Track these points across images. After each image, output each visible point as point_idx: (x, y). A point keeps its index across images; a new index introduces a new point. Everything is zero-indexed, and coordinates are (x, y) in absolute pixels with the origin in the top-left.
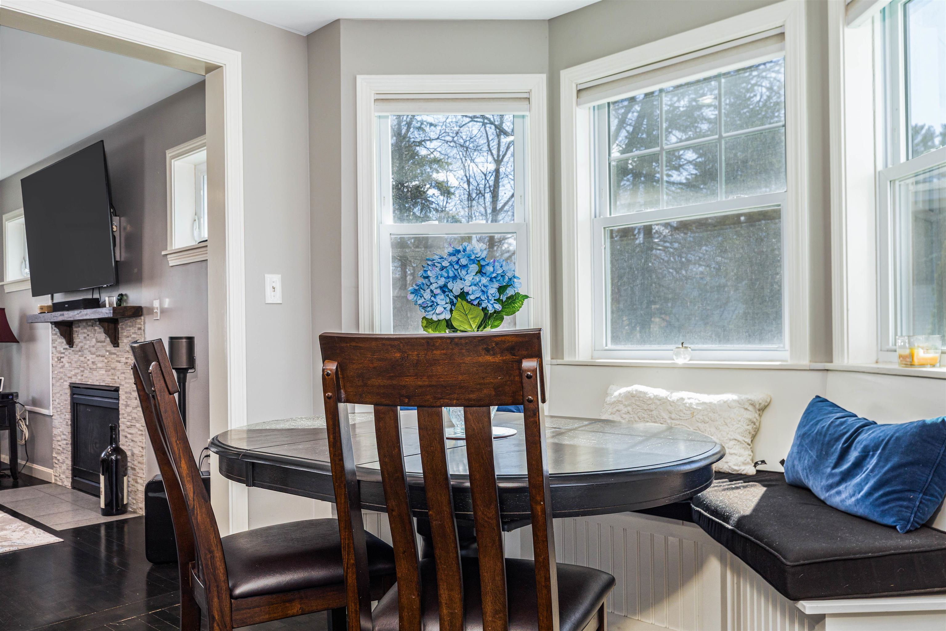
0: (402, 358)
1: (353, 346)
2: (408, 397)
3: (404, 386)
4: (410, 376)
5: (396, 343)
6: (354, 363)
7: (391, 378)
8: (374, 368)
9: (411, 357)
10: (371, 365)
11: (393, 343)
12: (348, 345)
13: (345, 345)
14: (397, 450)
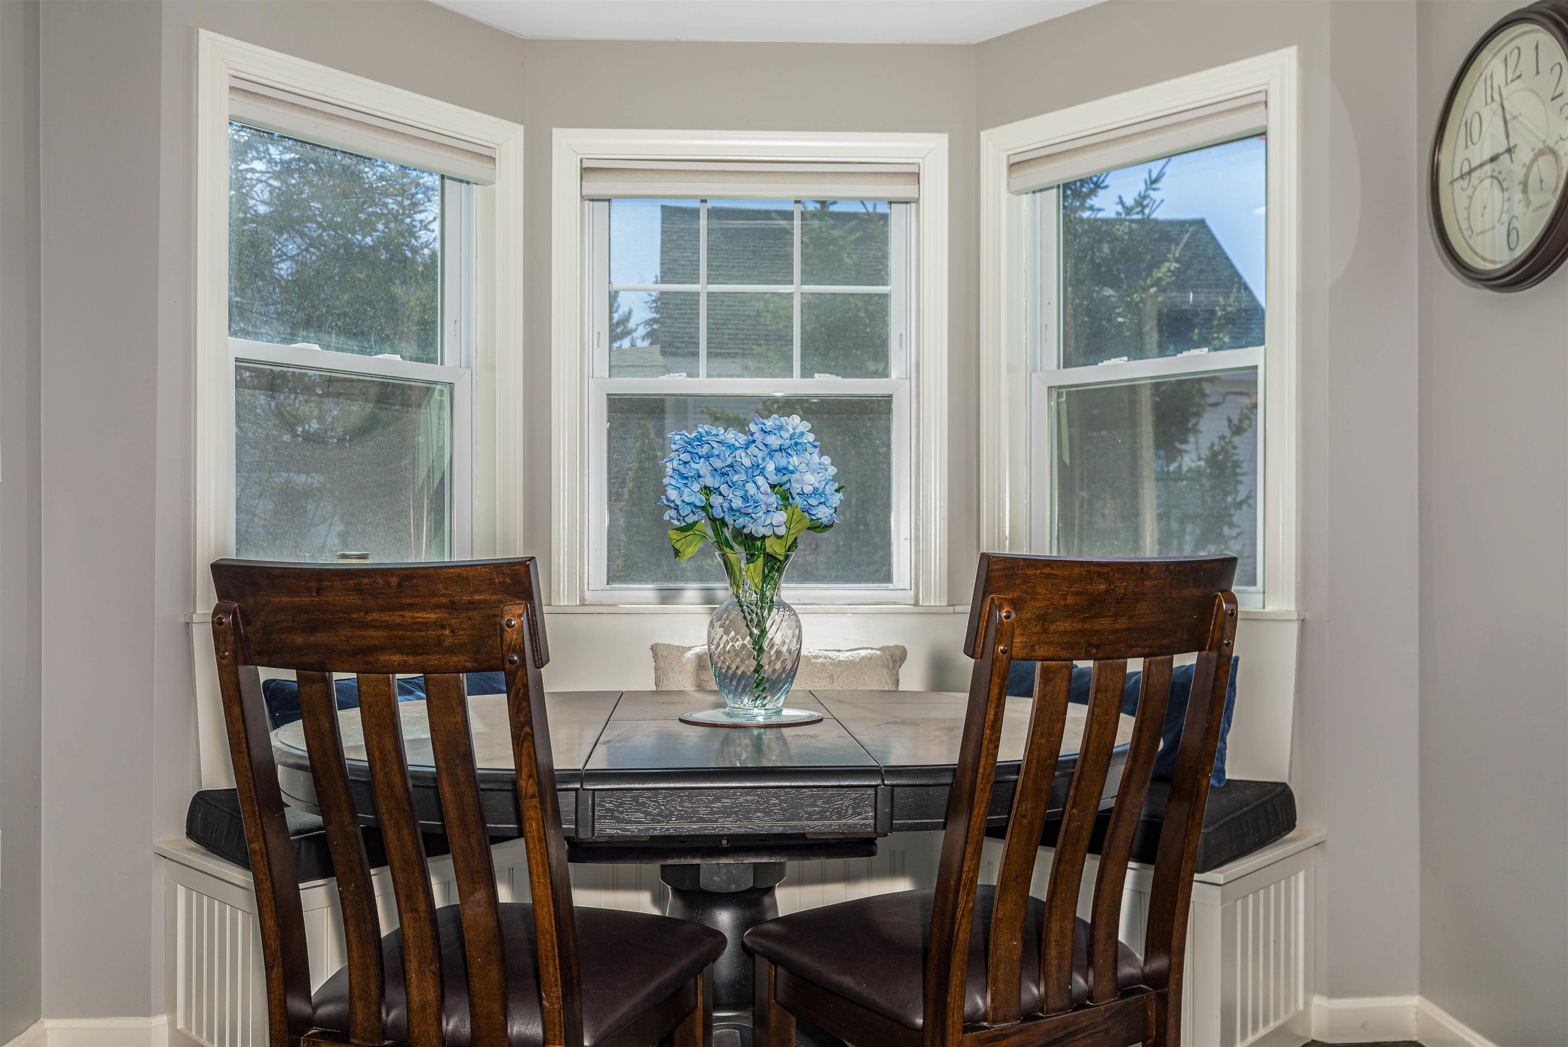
0: (1107, 592)
1: (1045, 574)
2: (1097, 647)
3: (1097, 631)
4: (1109, 616)
5: (1106, 570)
6: (1038, 600)
7: (1084, 620)
8: (1066, 605)
9: (1117, 589)
10: (1062, 603)
11: (1101, 570)
12: (1038, 571)
13: (1033, 572)
14: (1060, 726)
